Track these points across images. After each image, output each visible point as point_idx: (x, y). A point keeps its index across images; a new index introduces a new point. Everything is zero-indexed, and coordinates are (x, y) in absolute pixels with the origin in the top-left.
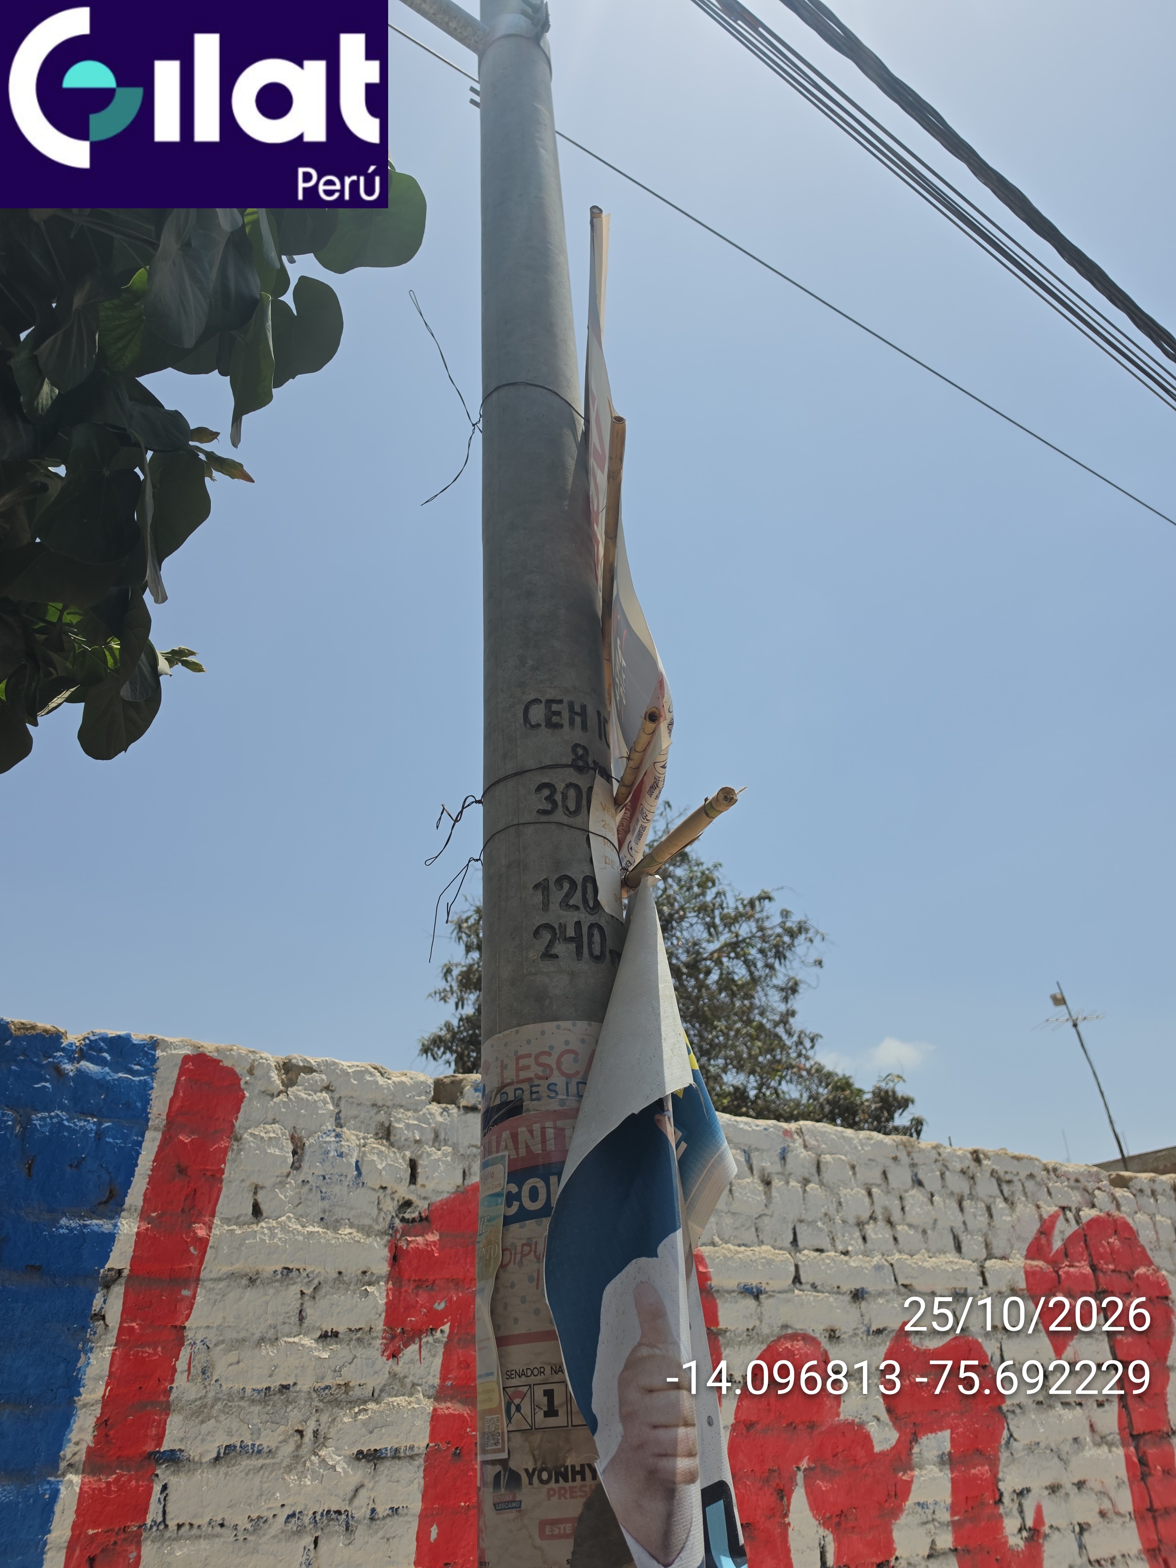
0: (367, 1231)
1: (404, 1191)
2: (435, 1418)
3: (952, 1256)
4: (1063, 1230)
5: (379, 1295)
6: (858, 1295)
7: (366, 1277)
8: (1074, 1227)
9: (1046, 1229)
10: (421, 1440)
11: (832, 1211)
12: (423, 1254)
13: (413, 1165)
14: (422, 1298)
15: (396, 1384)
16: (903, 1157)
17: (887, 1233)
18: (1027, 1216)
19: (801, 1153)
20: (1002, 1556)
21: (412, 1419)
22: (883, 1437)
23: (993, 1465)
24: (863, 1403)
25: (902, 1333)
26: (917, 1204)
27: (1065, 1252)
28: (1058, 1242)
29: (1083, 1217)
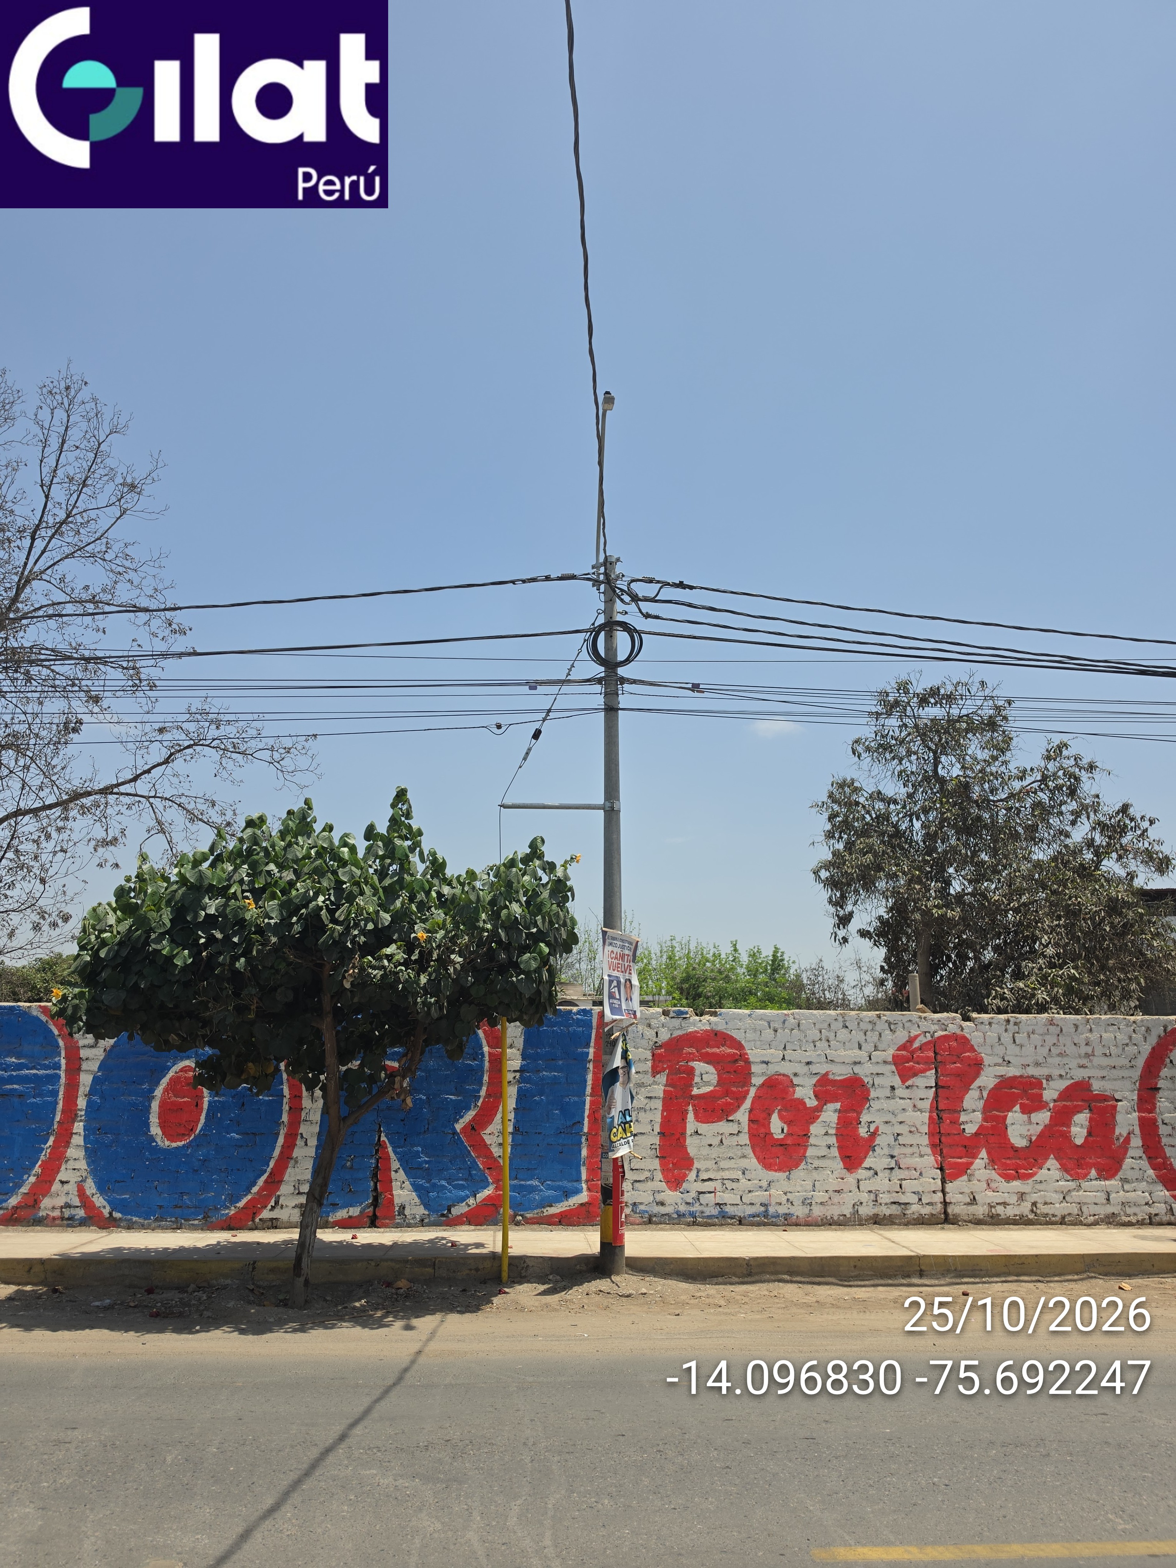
0: (646, 1049)
1: (655, 1039)
2: (665, 1091)
3: (857, 1051)
4: (922, 1040)
5: (649, 1064)
6: (808, 1063)
7: (646, 1060)
8: (930, 1038)
10: (662, 1095)
11: (802, 1038)
12: (661, 1054)
13: (657, 1033)
14: (660, 1064)
15: (655, 1083)
16: (840, 1019)
17: (826, 1044)
18: (902, 1037)
19: (791, 1020)
20: (857, 1138)
21: (659, 1090)
22: (811, 1102)
23: (859, 1114)
24: (805, 1093)
25: (827, 1074)
26: (843, 1034)
27: (920, 1048)
28: (916, 1045)
29: (936, 1035)
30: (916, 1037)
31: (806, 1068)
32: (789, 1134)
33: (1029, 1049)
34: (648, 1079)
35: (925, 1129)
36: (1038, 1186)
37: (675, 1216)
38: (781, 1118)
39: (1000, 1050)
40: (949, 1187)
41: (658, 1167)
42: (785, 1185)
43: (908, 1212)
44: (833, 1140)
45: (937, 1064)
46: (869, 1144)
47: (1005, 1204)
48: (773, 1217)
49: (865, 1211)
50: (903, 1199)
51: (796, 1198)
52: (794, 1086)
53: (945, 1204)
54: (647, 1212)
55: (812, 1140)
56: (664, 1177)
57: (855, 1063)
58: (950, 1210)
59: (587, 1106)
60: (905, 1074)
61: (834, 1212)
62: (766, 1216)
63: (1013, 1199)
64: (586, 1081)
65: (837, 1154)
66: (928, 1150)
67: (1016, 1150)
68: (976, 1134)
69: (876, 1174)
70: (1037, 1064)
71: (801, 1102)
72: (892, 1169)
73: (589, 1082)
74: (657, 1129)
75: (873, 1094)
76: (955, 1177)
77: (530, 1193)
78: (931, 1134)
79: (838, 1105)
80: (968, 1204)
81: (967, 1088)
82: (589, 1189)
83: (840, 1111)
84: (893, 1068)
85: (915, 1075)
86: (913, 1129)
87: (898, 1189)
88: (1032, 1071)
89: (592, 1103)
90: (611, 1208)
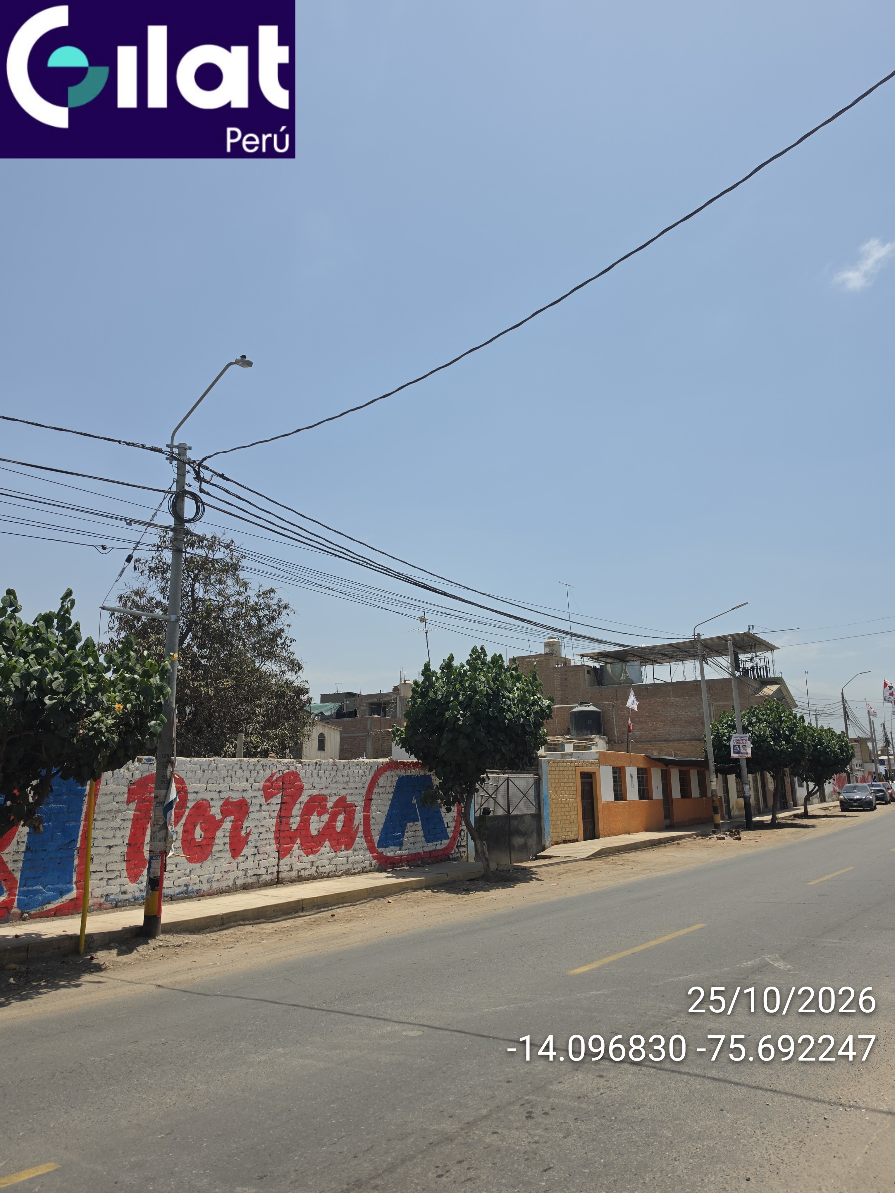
0: (124, 786)
1: (131, 779)
2: (134, 814)
3: (245, 783)
4: (278, 775)
5: (126, 796)
6: (219, 792)
7: (124, 793)
8: (281, 774)
9: (272, 776)
10: (132, 817)
11: (218, 776)
12: (134, 789)
13: (133, 774)
14: (133, 796)
15: (128, 809)
16: (239, 763)
17: (230, 779)
18: (268, 773)
19: (213, 764)
20: (239, 837)
21: (130, 814)
22: (219, 817)
23: (243, 822)
24: (216, 811)
25: (228, 798)
26: (239, 773)
27: (276, 780)
28: (275, 778)
29: (285, 772)
30: (276, 773)
31: (218, 795)
32: (205, 838)
33: (324, 779)
34: (124, 807)
35: (273, 829)
36: (320, 857)
37: (133, 900)
38: (201, 828)
39: (311, 780)
40: (281, 861)
41: (125, 868)
42: (199, 871)
43: (260, 880)
44: (227, 840)
45: (283, 789)
46: (245, 841)
47: (305, 869)
48: (190, 893)
49: (239, 882)
50: (259, 872)
51: (204, 879)
52: (210, 806)
53: (278, 872)
54: (115, 899)
55: (216, 841)
56: (128, 874)
57: (244, 791)
58: (280, 876)
59: (81, 828)
60: (268, 796)
61: (223, 885)
62: (186, 893)
63: (308, 866)
64: (82, 810)
65: (228, 849)
66: (273, 841)
67: (312, 837)
68: (297, 830)
69: (247, 858)
70: (326, 788)
71: (213, 817)
72: (255, 854)
73: (84, 811)
74: (127, 841)
75: (251, 809)
76: (285, 855)
77: (35, 895)
78: (276, 832)
79: (232, 818)
80: (289, 871)
81: (295, 804)
82: (77, 888)
83: (233, 821)
84: (262, 793)
85: (272, 797)
86: (268, 829)
87: (257, 866)
88: (324, 792)
89: (85, 826)
90: (158, 892)
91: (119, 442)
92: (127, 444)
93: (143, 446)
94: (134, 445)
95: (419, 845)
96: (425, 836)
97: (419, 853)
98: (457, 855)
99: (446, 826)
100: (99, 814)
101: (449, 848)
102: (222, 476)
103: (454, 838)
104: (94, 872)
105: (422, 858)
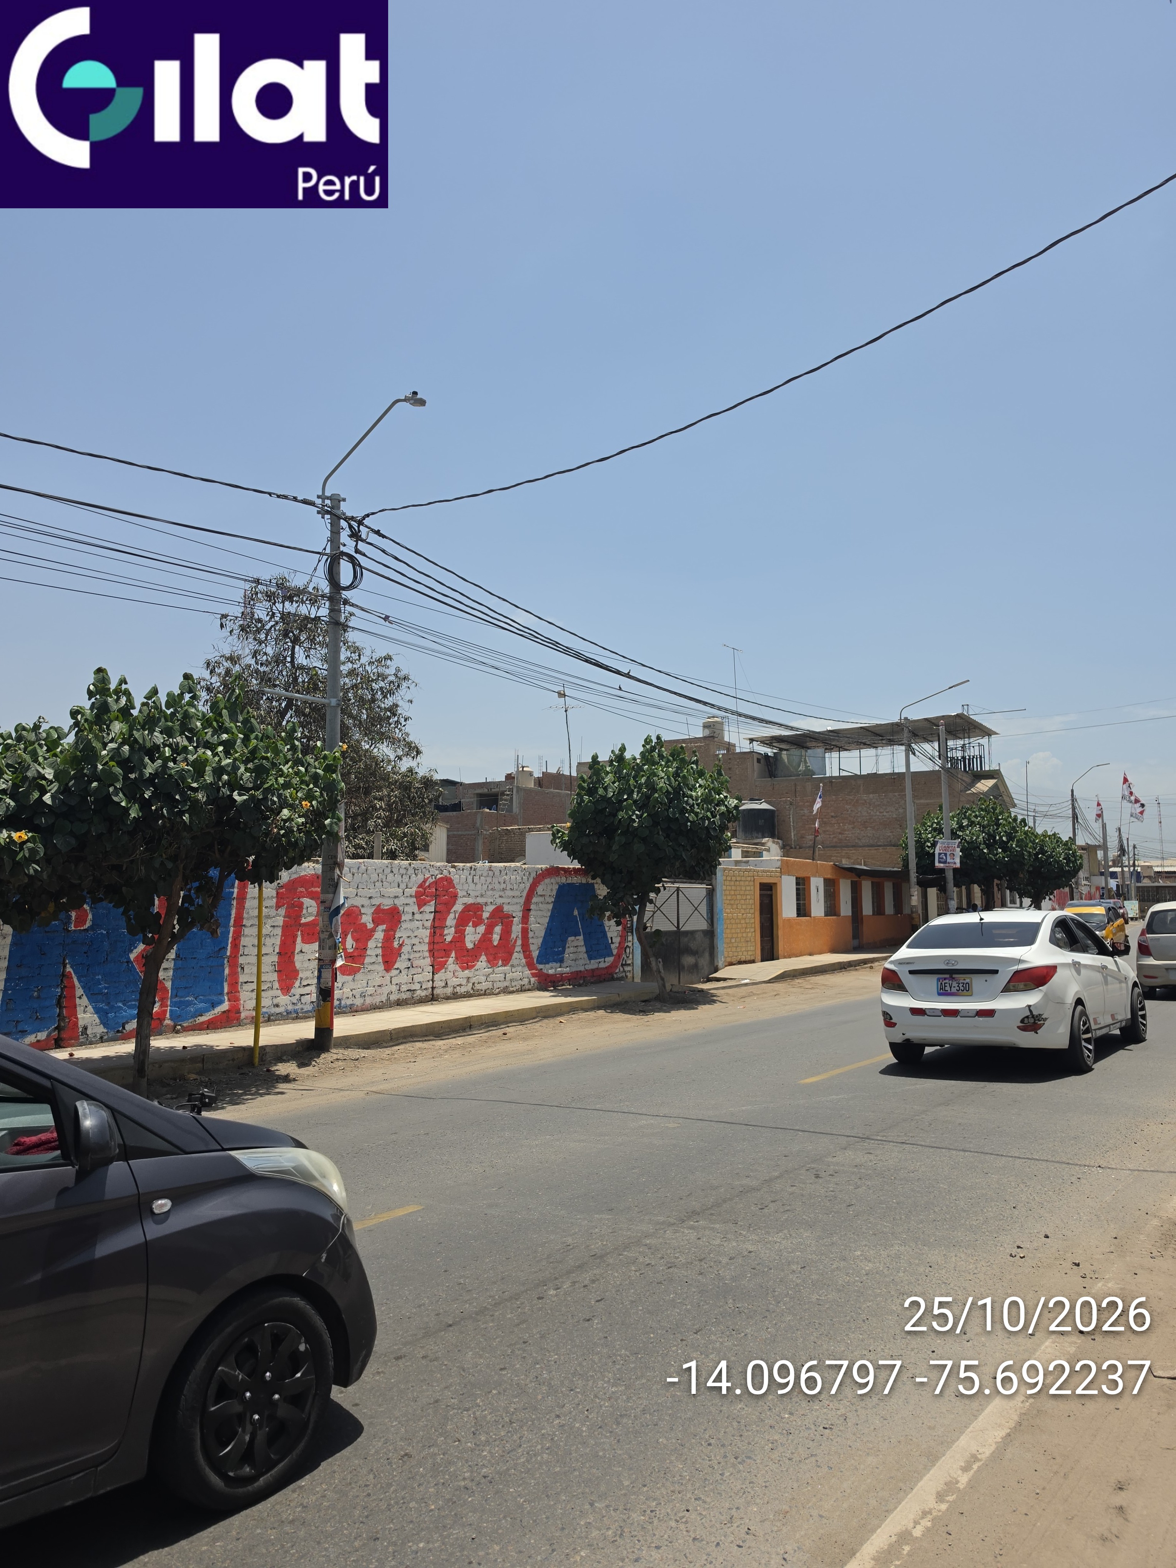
2: (283, 921)
3: (397, 889)
4: (431, 880)
5: (275, 900)
6: (370, 898)
7: (272, 897)
8: (434, 879)
9: (425, 881)
10: (281, 924)
11: (368, 880)
12: (282, 893)
14: (282, 900)
15: (277, 915)
16: (390, 866)
17: (381, 884)
18: (420, 878)
19: (363, 868)
20: (391, 948)
21: (280, 921)
22: (370, 926)
23: (395, 932)
24: (367, 919)
25: (379, 905)
26: (390, 877)
27: (429, 886)
28: (427, 884)
29: (438, 877)
30: (428, 878)
31: (369, 901)
32: (356, 949)
33: (479, 886)
34: (273, 912)
35: (427, 940)
36: (477, 973)
37: (285, 1014)
38: (353, 937)
39: (466, 887)
40: (436, 976)
41: (276, 979)
42: (352, 985)
43: (415, 996)
44: (379, 951)
45: (436, 896)
46: (398, 953)
47: (460, 985)
48: (344, 1007)
49: (393, 997)
50: (413, 987)
51: (357, 993)
52: (361, 914)
53: (433, 988)
54: (267, 1013)
55: (368, 952)
56: (280, 986)
57: (396, 897)
58: (435, 992)
59: (231, 935)
60: (421, 904)
61: (377, 1000)
62: (339, 1008)
63: (464, 982)
64: (230, 915)
65: (381, 961)
66: (427, 954)
67: (468, 950)
68: (451, 942)
69: (401, 972)
70: (482, 896)
71: (365, 925)
72: (409, 968)
73: (233, 915)
74: (277, 950)
75: (403, 918)
76: (439, 970)
77: (187, 1007)
78: (429, 943)
79: (384, 927)
80: (444, 987)
81: (449, 913)
82: (229, 1000)
83: (385, 931)
84: (415, 900)
85: (425, 904)
86: (421, 940)
87: (411, 981)
88: (480, 900)
89: (234, 932)
90: (329, 1003)
91: (270, 494)
92: (279, 496)
93: (295, 499)
94: (285, 497)
95: (581, 962)
96: (587, 952)
97: (580, 971)
98: (621, 975)
99: (610, 942)
100: (248, 919)
101: (613, 966)
102: (378, 533)
103: (619, 956)
104: (246, 983)
105: (584, 977)
